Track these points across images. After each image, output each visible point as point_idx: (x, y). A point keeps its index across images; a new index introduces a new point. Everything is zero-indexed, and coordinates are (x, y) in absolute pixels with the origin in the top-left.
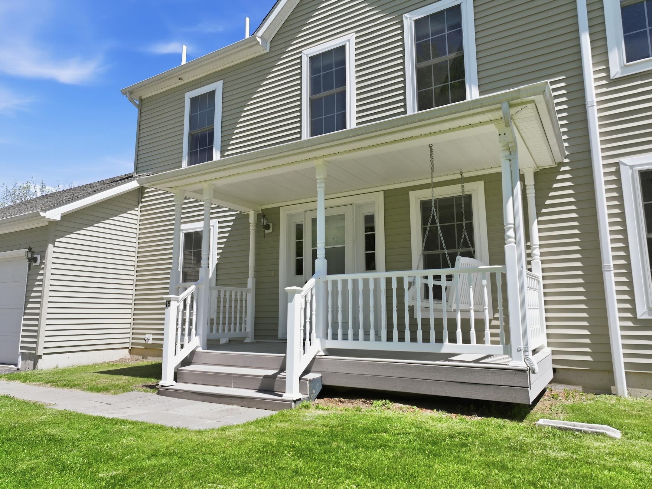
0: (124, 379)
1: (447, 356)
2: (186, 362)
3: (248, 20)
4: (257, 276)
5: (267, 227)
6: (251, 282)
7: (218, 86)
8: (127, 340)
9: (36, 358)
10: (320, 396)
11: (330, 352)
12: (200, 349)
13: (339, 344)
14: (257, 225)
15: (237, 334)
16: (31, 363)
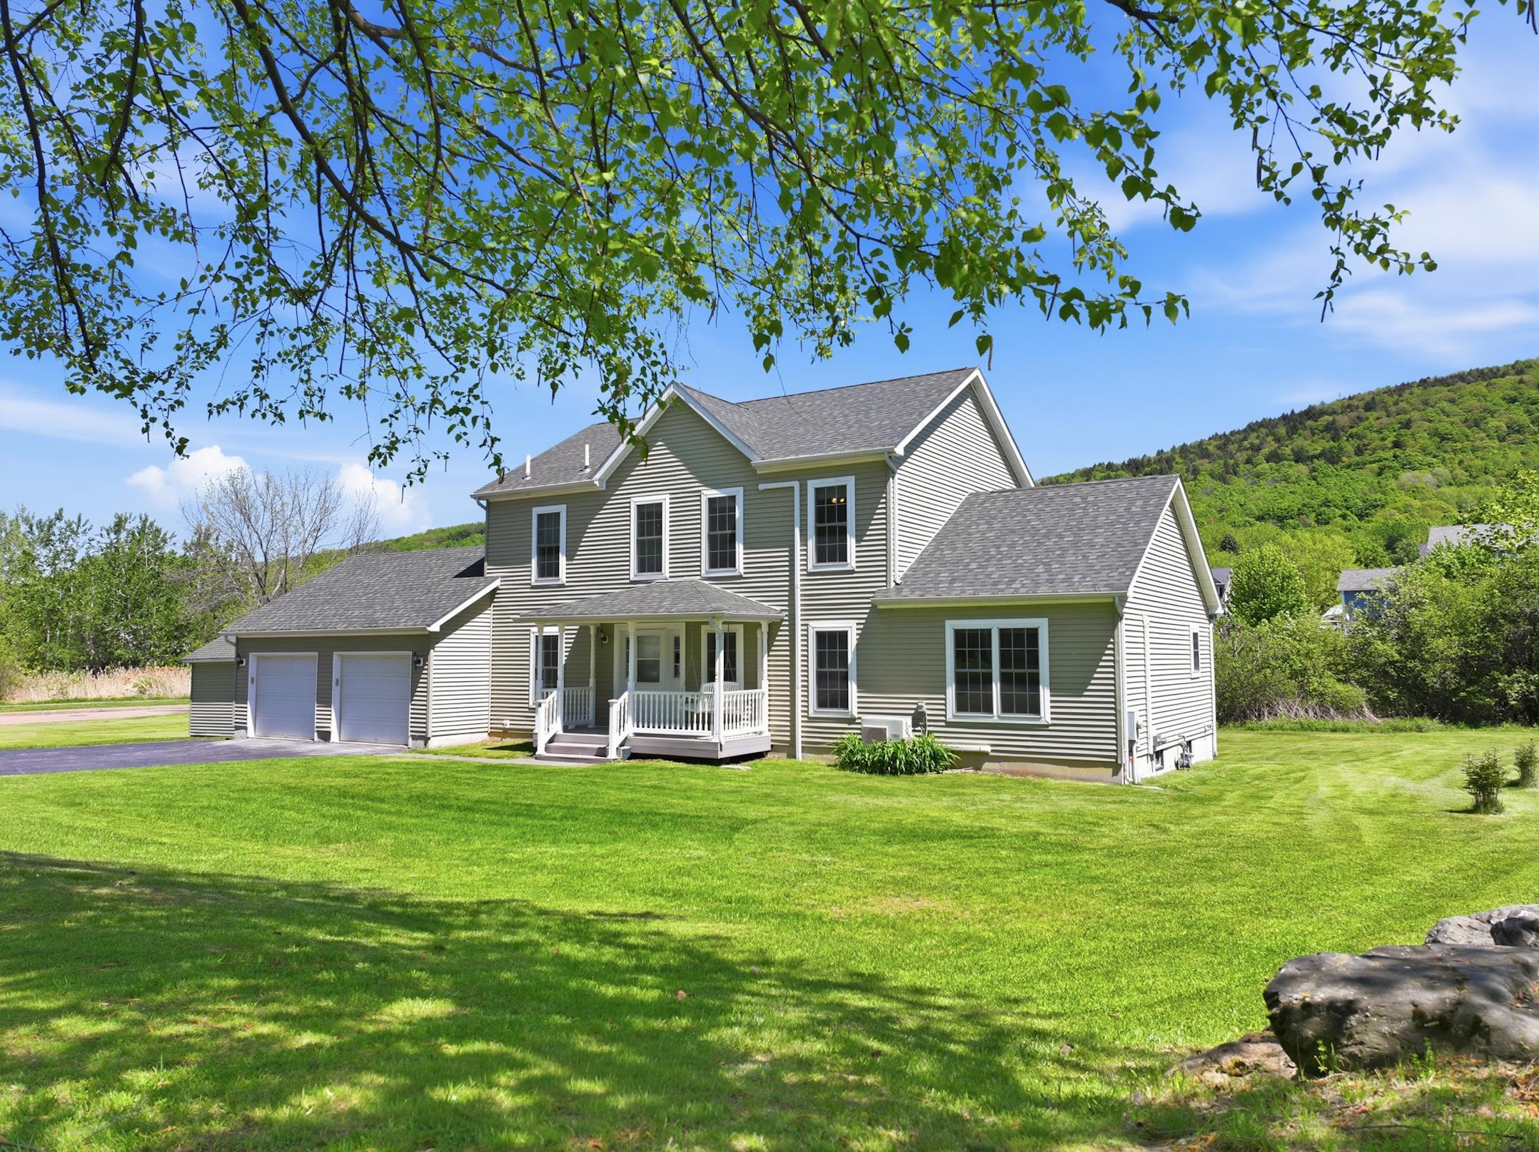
0: (507, 752)
1: (695, 737)
2: (551, 741)
3: (587, 447)
4: (596, 677)
5: (604, 639)
6: (592, 681)
7: (562, 509)
8: (487, 726)
9: (426, 739)
10: (629, 758)
11: (636, 734)
12: (560, 732)
13: (641, 730)
14: (597, 636)
15: (581, 722)
16: (421, 742)
